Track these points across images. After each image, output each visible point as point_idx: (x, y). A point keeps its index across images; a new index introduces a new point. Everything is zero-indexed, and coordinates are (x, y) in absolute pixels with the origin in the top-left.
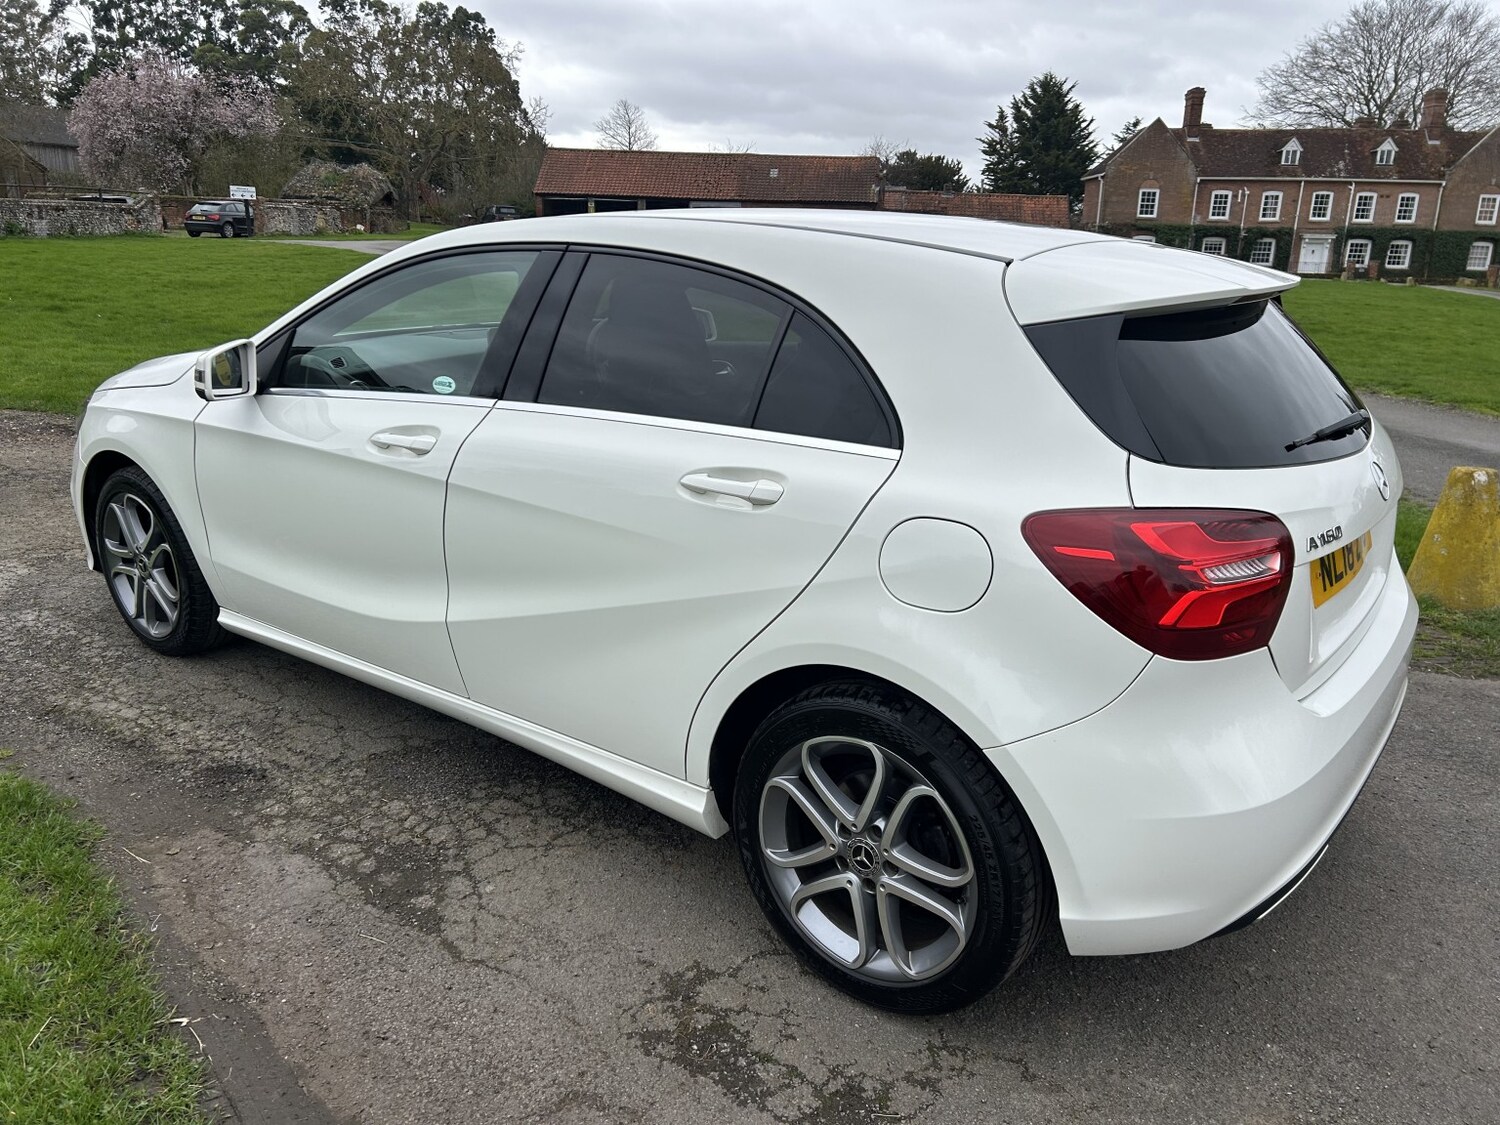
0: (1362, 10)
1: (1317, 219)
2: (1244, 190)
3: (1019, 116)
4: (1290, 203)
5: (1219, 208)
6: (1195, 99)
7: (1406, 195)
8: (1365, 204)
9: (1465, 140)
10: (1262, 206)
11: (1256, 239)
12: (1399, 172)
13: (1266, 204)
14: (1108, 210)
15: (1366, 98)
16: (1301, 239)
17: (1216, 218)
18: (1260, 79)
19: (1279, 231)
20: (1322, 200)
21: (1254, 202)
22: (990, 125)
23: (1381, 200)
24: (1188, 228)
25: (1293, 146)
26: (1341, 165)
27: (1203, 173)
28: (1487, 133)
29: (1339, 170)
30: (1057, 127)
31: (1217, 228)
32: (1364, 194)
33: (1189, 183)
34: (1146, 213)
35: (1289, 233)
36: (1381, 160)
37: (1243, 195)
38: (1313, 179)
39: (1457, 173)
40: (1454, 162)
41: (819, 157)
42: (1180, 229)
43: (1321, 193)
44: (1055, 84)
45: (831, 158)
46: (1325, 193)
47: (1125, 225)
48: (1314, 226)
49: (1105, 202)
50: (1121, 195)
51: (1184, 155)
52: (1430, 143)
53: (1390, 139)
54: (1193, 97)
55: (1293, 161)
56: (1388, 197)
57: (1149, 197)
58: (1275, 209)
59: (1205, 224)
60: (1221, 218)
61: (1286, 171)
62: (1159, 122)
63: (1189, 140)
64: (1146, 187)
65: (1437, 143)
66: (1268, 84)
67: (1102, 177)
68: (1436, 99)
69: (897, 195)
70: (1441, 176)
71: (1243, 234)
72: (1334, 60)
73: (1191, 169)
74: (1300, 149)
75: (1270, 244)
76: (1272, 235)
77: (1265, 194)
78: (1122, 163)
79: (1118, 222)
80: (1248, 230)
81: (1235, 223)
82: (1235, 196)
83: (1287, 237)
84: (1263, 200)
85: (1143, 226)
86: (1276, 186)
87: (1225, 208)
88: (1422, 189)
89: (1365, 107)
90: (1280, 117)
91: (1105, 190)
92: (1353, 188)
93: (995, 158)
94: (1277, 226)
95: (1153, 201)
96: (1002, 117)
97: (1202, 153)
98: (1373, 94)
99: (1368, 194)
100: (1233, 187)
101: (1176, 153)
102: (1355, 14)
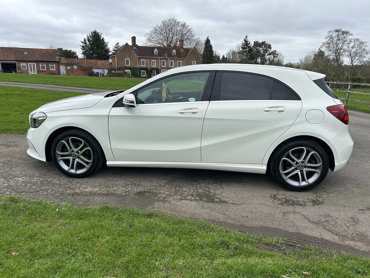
0: (164, 21)
1: (163, 66)
2: (148, 60)
3: (89, 40)
4: (157, 63)
5: (143, 64)
6: (134, 39)
7: (179, 61)
8: (172, 63)
9: (187, 50)
10: (152, 63)
11: (152, 70)
12: (177, 56)
13: (153, 63)
14: (119, 64)
15: (167, 40)
16: (161, 71)
17: (143, 66)
18: (145, 35)
19: (156, 69)
20: (163, 62)
21: (150, 63)
22: (82, 42)
23: (175, 62)
24: (137, 68)
25: (156, 50)
26: (166, 55)
27: (138, 56)
28: (191, 49)
29: (166, 56)
30: (99, 43)
31: (144, 68)
32: (171, 61)
33: (136, 58)
34: (127, 65)
35: (158, 69)
36: (173, 54)
37: (148, 61)
38: (161, 58)
39: (188, 57)
40: (187, 54)
41: (39, 49)
42: (135, 68)
43: (163, 61)
44: (97, 33)
45: (43, 49)
46: (164, 61)
47: (123, 67)
48: (163, 68)
49: (117, 62)
50: (121, 60)
51: (134, 51)
52: (182, 50)
53: (174, 50)
54: (133, 38)
55: (157, 54)
56: (176, 62)
57: (127, 61)
58: (155, 64)
59: (141, 67)
60: (144, 66)
61: (155, 56)
62: (127, 43)
63: (134, 48)
64: (126, 59)
65: (183, 50)
66: (147, 36)
67: (116, 56)
68: (181, 41)
69: (63, 60)
70: (185, 57)
71: (149, 69)
72: (160, 32)
73: (136, 55)
74: (157, 51)
75: (155, 72)
76: (155, 70)
77: (152, 61)
78: (120, 53)
79: (121, 67)
80: (150, 69)
81: (147, 67)
82: (146, 61)
83: (158, 70)
84: (152, 62)
85: (127, 68)
86: (154, 59)
87: (144, 64)
88: (182, 60)
89: (167, 43)
90: (151, 44)
91: (117, 59)
92: (169, 60)
93: (84, 50)
94: (155, 68)
95: (129, 62)
96: (85, 40)
97: (137, 51)
98: (168, 40)
99: (172, 61)
100: (145, 59)
101: (132, 51)
102: (163, 22)
